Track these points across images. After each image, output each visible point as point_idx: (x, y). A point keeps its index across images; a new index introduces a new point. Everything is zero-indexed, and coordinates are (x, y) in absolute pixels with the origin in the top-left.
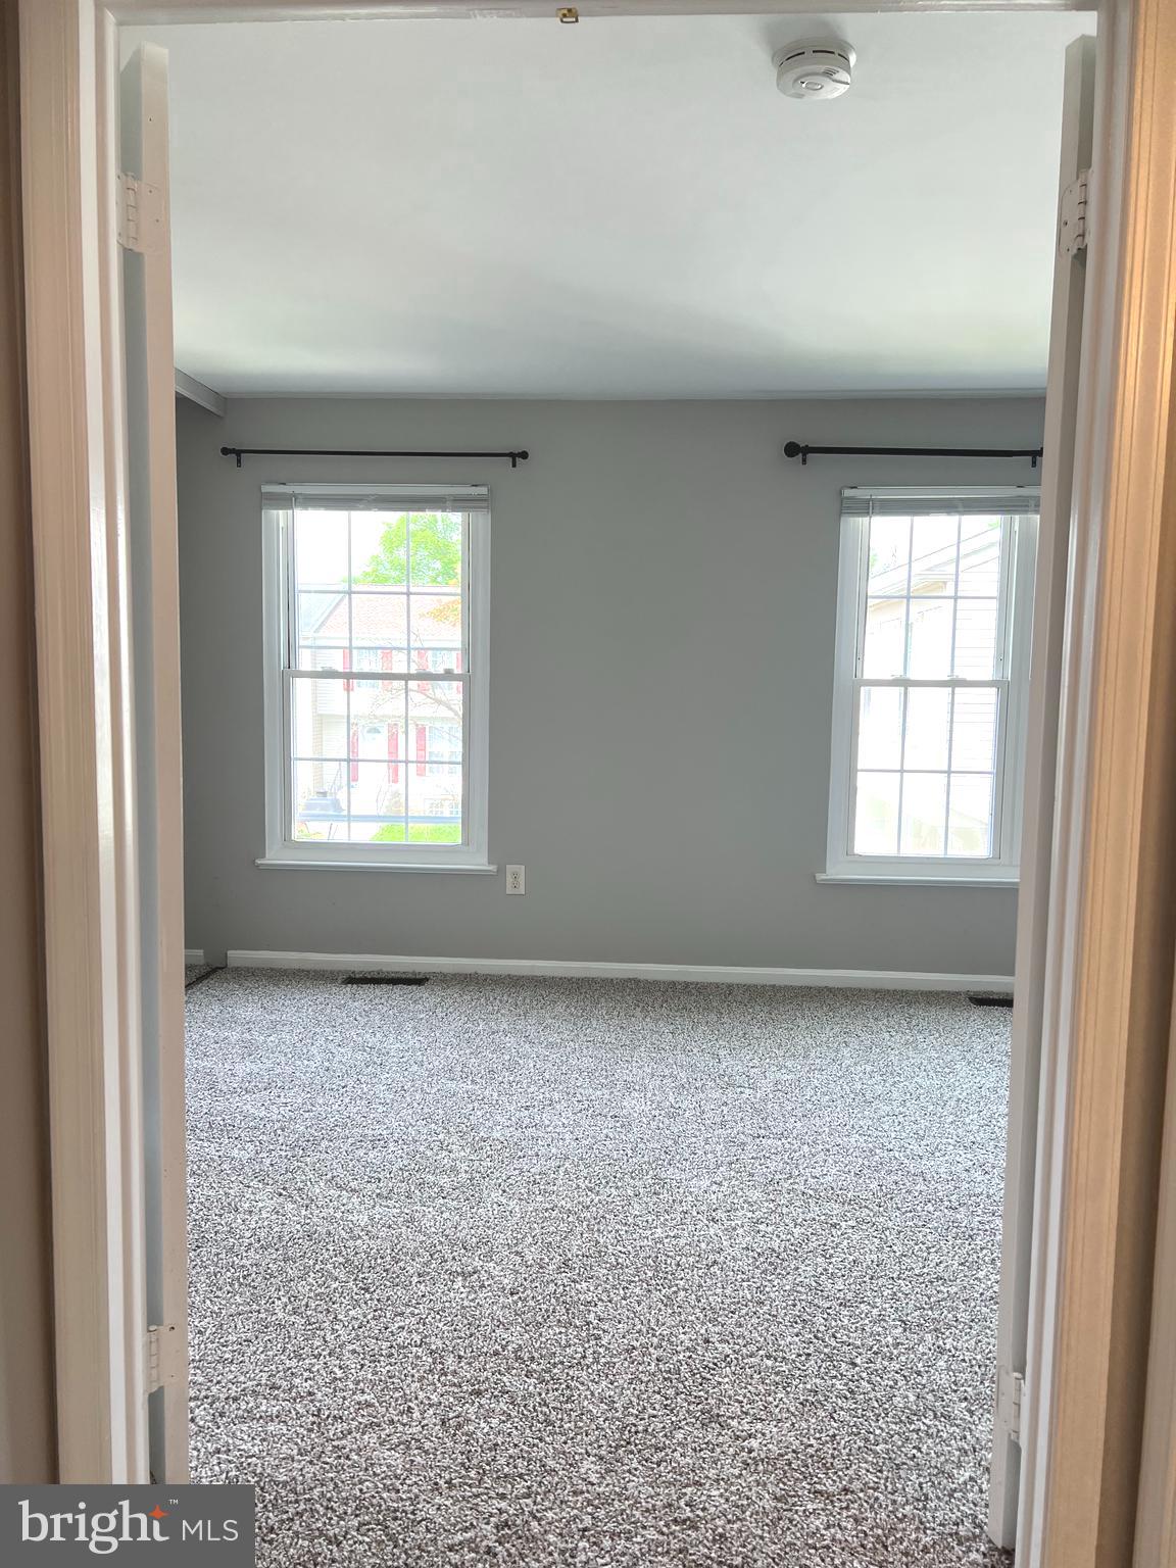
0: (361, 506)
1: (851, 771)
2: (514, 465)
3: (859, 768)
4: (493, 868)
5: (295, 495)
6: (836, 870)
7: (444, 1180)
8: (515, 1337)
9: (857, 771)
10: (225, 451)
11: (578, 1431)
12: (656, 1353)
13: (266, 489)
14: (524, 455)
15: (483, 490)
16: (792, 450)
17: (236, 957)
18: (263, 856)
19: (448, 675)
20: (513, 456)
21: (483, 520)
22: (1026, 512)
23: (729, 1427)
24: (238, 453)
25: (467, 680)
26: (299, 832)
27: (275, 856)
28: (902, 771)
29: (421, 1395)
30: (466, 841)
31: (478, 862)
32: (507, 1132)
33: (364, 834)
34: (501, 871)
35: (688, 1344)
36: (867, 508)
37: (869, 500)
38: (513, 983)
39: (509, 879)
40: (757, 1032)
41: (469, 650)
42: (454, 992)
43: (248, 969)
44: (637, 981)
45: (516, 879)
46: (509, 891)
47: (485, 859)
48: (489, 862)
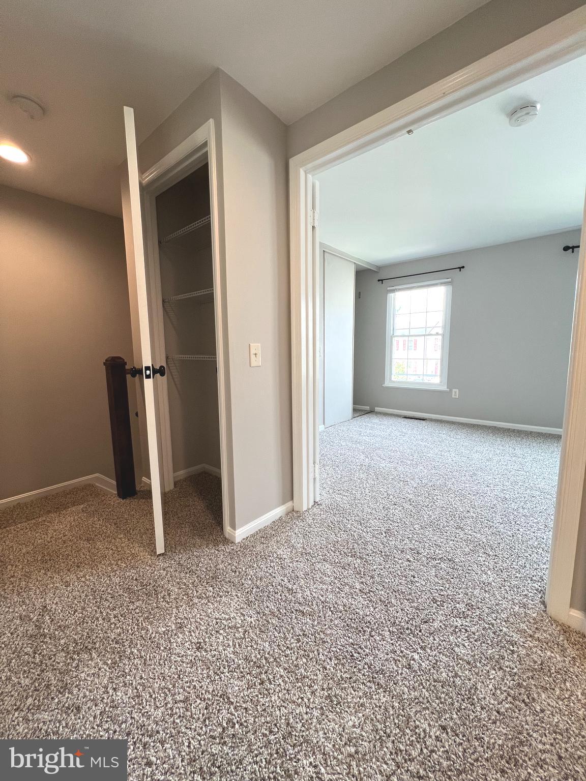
2: (460, 271)
4: (448, 390)
5: (396, 289)
7: (409, 462)
8: (411, 496)
10: (379, 280)
11: (418, 519)
12: (450, 510)
13: (388, 289)
14: (463, 267)
15: (450, 280)
17: (377, 409)
18: (384, 384)
19: (437, 334)
20: (460, 268)
21: (450, 288)
23: (464, 531)
24: (382, 280)
25: (443, 335)
26: (393, 379)
27: (387, 384)
29: (381, 501)
30: (441, 382)
31: (444, 388)
32: (432, 455)
33: (412, 379)
34: (451, 391)
35: (462, 510)
38: (453, 423)
39: (453, 393)
40: (534, 445)
41: (444, 327)
42: (433, 423)
43: (379, 412)
44: (495, 427)
45: (456, 393)
46: (453, 397)
47: (446, 387)
48: (447, 388)
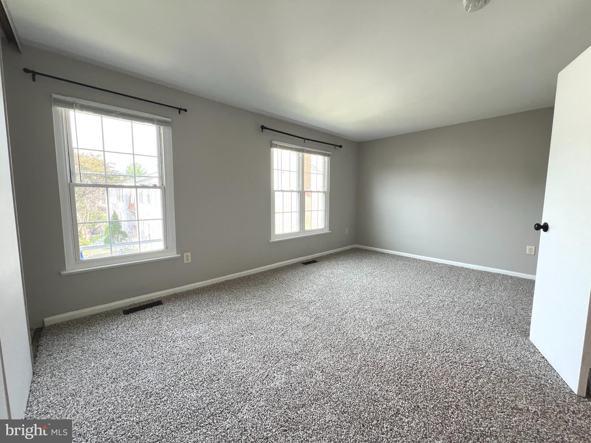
0: (114, 115)
1: (274, 213)
2: (180, 113)
3: (276, 212)
4: (180, 255)
6: (273, 239)
9: (275, 213)
10: (27, 71)
13: (55, 96)
14: (186, 110)
16: (263, 127)
17: (49, 321)
18: (65, 270)
19: (155, 187)
20: (180, 109)
22: (303, 152)
24: (34, 74)
25: (164, 190)
27: (71, 268)
28: (283, 213)
30: (167, 247)
31: (173, 254)
34: (182, 255)
36: (276, 146)
37: (277, 145)
39: (185, 258)
45: (188, 257)
46: (185, 262)
47: (175, 252)
48: (177, 253)
